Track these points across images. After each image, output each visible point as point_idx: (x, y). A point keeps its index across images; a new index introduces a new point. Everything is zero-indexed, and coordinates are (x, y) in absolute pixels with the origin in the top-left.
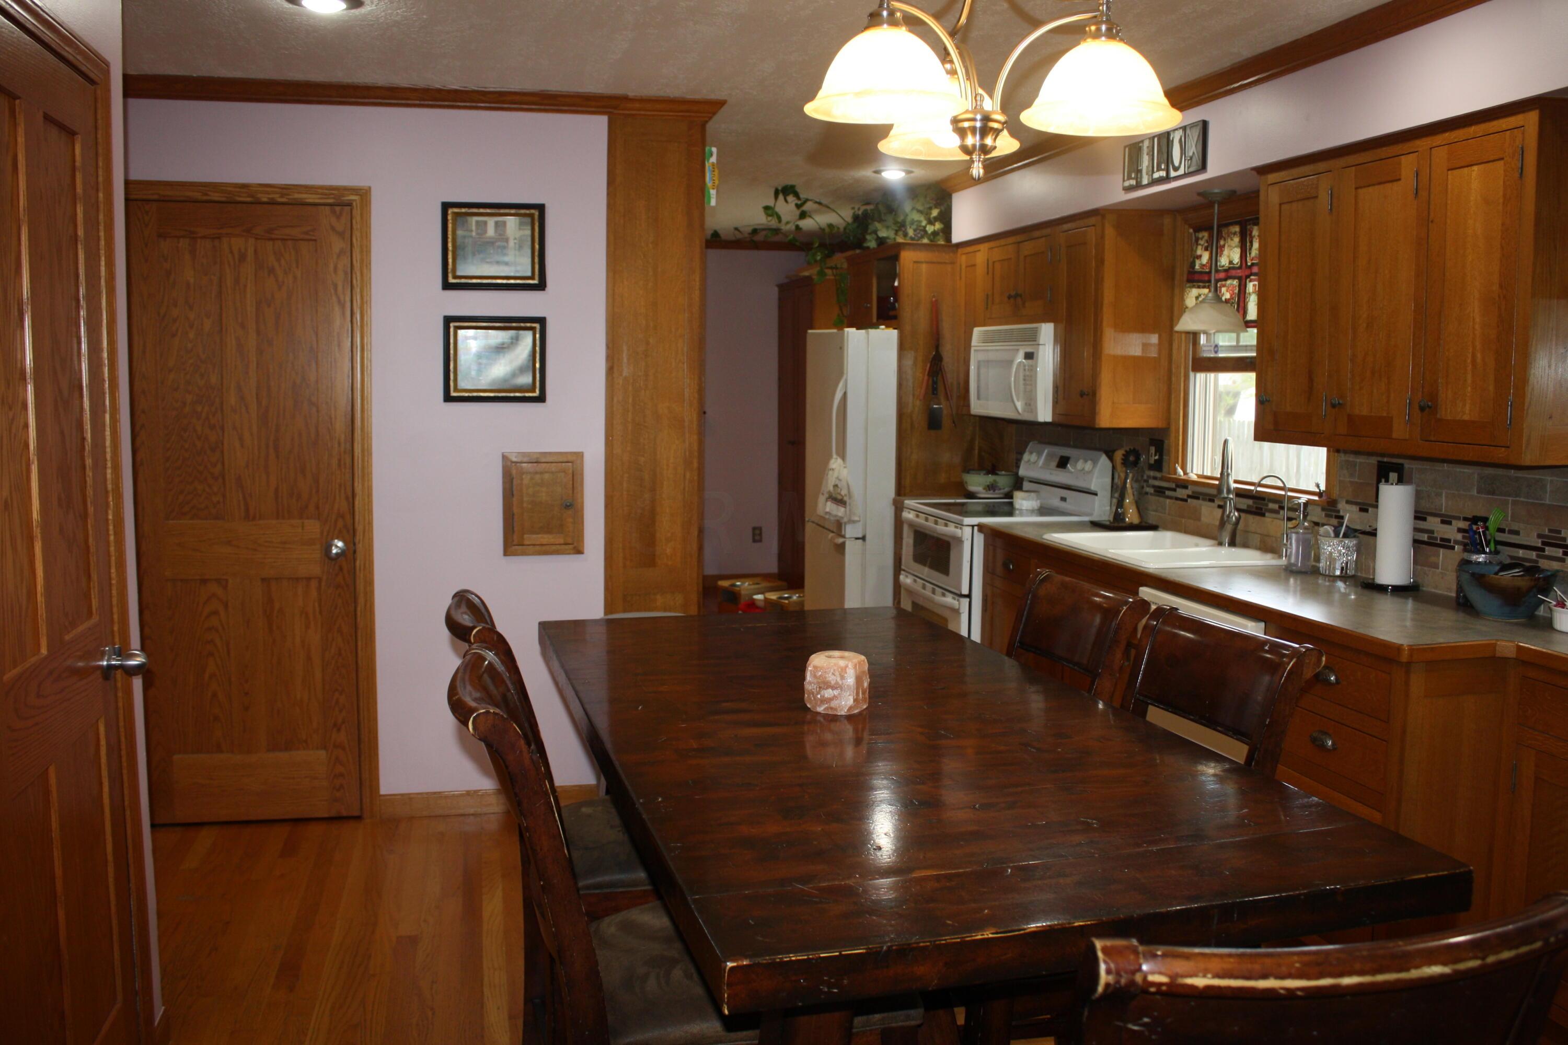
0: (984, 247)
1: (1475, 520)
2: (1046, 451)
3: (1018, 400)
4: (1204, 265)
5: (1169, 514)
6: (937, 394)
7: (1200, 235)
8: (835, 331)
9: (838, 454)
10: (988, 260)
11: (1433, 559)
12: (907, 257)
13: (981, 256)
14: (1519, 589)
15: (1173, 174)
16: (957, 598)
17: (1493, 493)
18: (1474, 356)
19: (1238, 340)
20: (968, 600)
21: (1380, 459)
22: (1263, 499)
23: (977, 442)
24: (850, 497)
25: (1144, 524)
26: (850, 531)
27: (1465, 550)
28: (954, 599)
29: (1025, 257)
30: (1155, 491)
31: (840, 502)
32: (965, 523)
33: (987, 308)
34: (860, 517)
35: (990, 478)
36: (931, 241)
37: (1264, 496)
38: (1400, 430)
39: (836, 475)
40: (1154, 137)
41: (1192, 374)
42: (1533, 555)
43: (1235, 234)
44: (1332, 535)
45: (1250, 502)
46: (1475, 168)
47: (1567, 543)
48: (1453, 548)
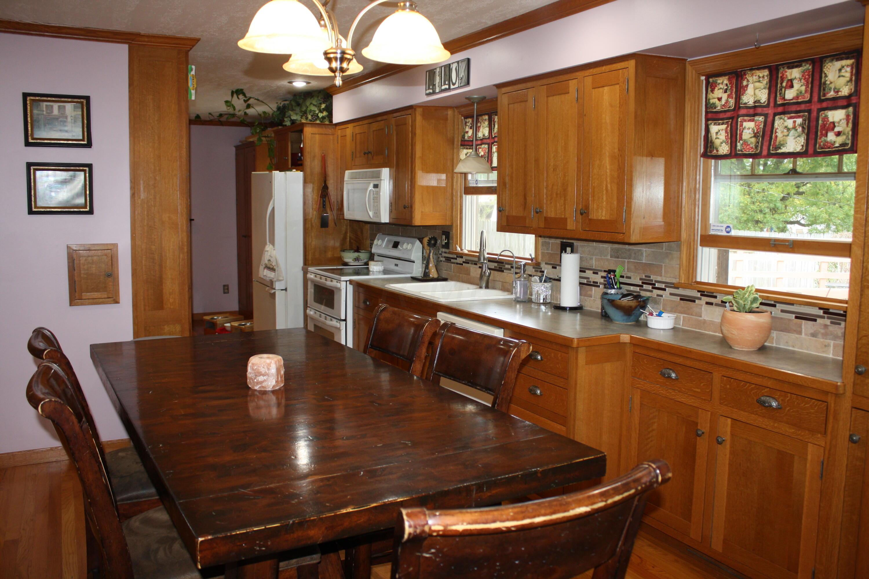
0: (350, 126)
1: (609, 272)
2: (386, 239)
3: (370, 211)
4: (470, 137)
5: (453, 272)
6: (325, 208)
7: (468, 120)
8: (268, 172)
9: (270, 242)
10: (353, 133)
11: (589, 293)
12: (308, 131)
13: (349, 131)
14: (631, 307)
15: (452, 87)
16: (339, 321)
17: (618, 258)
18: (607, 186)
19: (488, 177)
20: (345, 322)
21: (562, 240)
22: (503, 263)
23: (348, 235)
24: (277, 267)
25: (440, 278)
26: (278, 286)
27: (605, 288)
28: (337, 322)
29: (373, 131)
30: (446, 260)
31: (272, 269)
32: (342, 280)
33: (353, 160)
34: (283, 277)
35: (356, 254)
36: (321, 122)
37: (502, 261)
38: (571, 225)
39: (269, 254)
40: (442, 67)
41: (464, 196)
42: (638, 289)
43: (485, 120)
44: (539, 281)
45: (496, 264)
46: (606, 88)
47: (654, 282)
48: (599, 286)
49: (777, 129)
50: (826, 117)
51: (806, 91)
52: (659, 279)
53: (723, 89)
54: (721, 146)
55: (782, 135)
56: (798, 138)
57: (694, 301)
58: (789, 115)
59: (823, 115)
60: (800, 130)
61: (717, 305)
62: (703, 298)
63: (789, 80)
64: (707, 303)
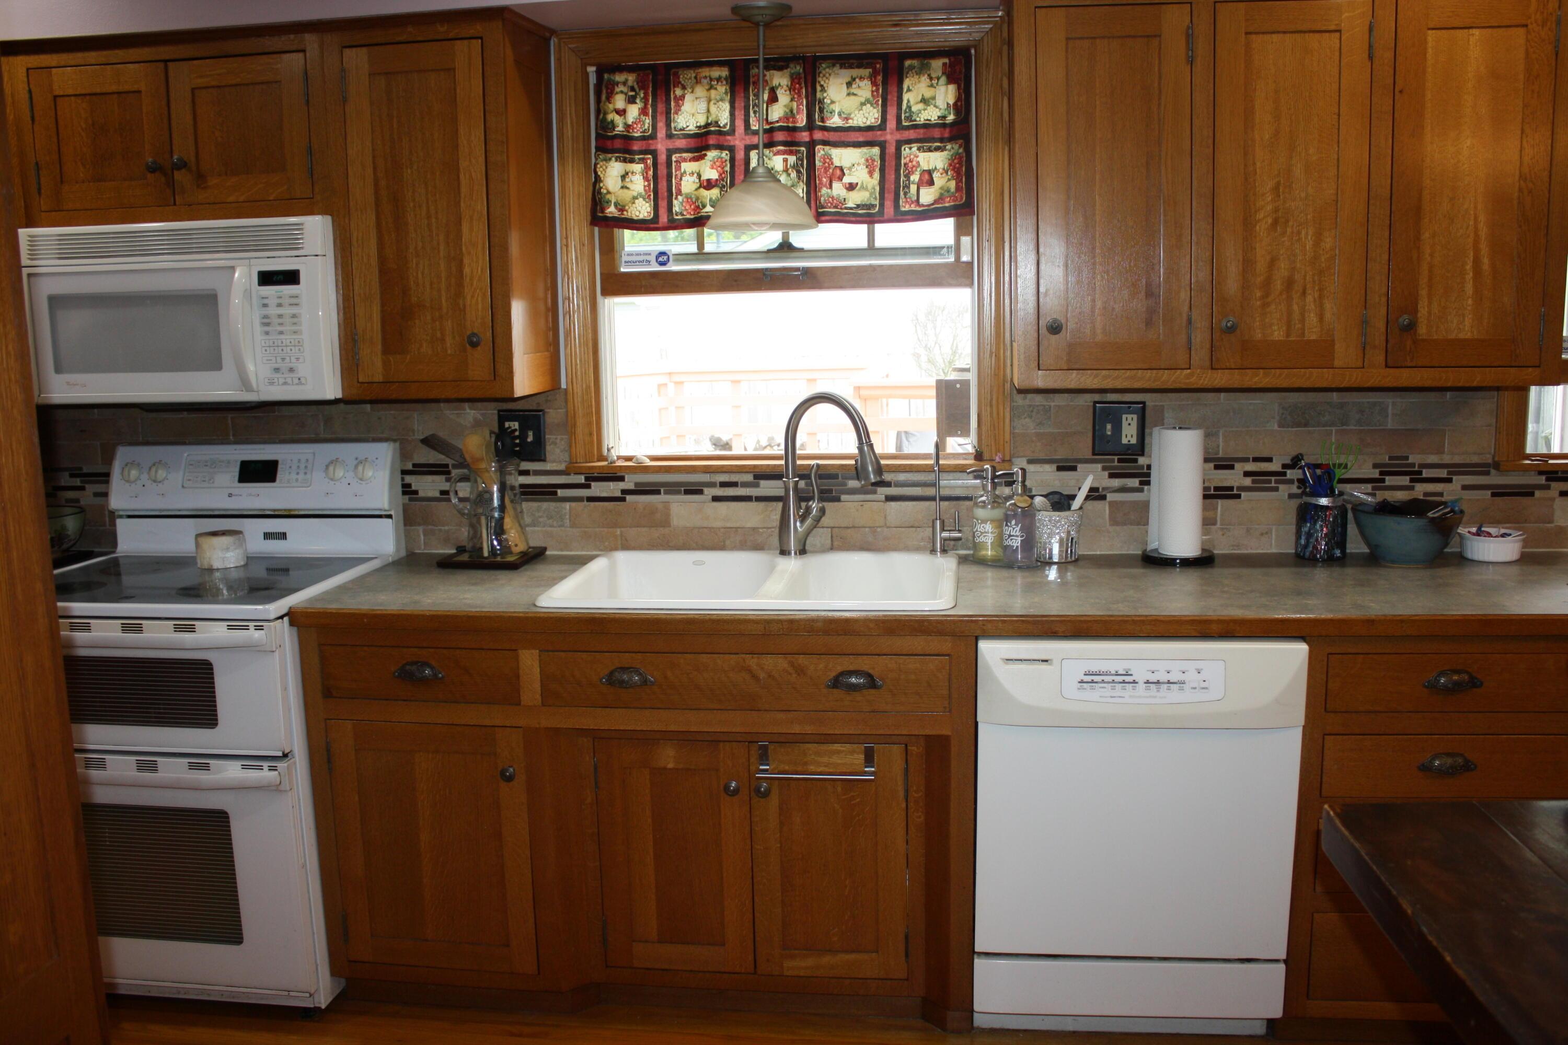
3: (252, 364)
4: (635, 125)
5: (573, 525)
7: (617, 78)
17: (1306, 425)
19: (701, 245)
20: (293, 761)
21: (1097, 397)
29: (198, 89)
32: (270, 616)
33: (39, 190)
41: (603, 299)
43: (715, 80)
47: (1416, 469)
48: (1239, 496)
52: (1433, 459)
57: (1532, 494)
62: (1553, 484)
64: (1563, 494)
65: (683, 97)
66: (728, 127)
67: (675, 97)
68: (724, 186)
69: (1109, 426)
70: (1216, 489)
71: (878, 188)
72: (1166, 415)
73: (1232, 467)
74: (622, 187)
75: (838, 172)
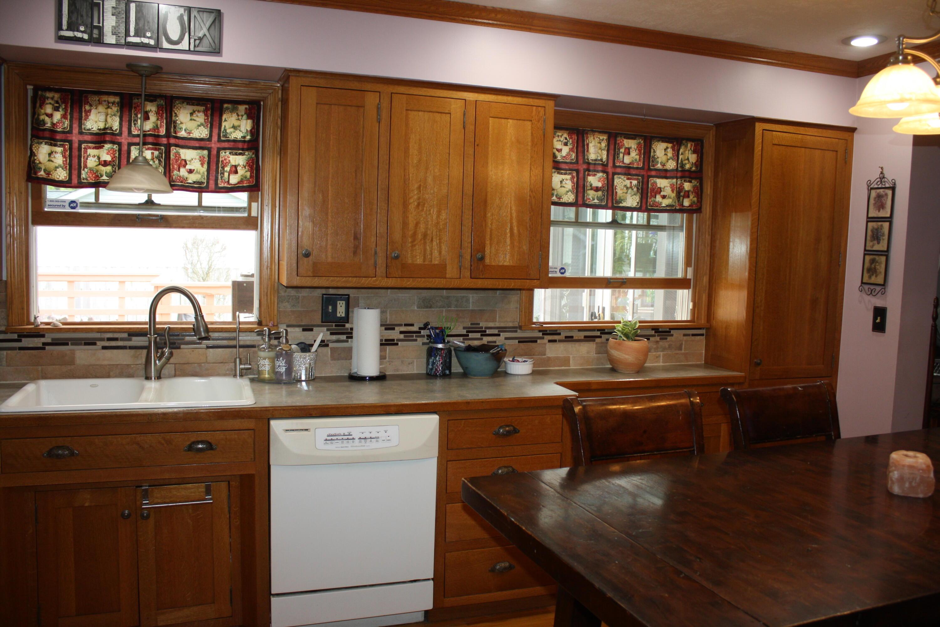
4: (54, 124)
7: (47, 95)
15: (167, 45)
21: (324, 291)
41: (34, 227)
43: (111, 103)
44: (300, 350)
46: (510, 121)
47: (484, 329)
48: (397, 344)
49: (616, 186)
50: (655, 183)
51: (640, 160)
52: (491, 324)
53: (562, 142)
54: (567, 194)
55: (621, 192)
56: (634, 196)
57: (536, 341)
58: (627, 177)
59: (652, 181)
60: (635, 189)
61: (560, 341)
62: (545, 337)
63: (626, 148)
64: (550, 341)
65: (90, 111)
66: (118, 131)
67: (85, 110)
68: (114, 165)
69: (330, 307)
70: (386, 340)
71: (206, 173)
72: (360, 301)
73: (394, 329)
74: (49, 160)
75: (183, 162)
